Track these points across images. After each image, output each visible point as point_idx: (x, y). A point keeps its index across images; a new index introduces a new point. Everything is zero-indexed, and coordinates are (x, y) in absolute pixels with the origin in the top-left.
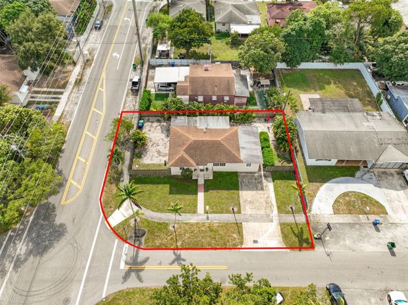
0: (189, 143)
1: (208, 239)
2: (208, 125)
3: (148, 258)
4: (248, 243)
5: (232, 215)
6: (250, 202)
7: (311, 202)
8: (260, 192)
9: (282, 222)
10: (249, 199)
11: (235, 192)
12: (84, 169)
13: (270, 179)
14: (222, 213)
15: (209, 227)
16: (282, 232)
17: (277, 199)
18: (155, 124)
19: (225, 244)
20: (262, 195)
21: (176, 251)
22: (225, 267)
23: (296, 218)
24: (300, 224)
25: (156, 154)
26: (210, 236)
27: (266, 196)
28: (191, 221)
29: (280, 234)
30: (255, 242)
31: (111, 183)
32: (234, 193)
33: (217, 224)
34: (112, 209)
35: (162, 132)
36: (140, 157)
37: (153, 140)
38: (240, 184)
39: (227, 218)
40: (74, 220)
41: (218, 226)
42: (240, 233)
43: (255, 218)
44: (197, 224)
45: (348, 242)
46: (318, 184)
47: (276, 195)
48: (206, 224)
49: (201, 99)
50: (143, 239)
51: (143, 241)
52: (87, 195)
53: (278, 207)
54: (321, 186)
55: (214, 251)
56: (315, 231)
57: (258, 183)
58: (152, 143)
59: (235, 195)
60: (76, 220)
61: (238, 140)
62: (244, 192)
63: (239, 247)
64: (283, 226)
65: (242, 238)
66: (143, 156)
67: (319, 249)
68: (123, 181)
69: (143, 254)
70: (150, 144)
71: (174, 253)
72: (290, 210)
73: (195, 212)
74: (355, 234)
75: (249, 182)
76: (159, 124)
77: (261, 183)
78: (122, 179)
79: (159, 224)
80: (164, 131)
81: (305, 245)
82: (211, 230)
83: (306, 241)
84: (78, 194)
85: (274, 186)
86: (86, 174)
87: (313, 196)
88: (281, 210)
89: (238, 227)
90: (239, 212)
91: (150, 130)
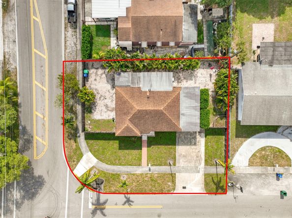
0: (133, 112)
1: (150, 187)
2: (151, 86)
3: (107, 200)
4: (179, 189)
5: (168, 167)
6: (184, 156)
7: (233, 155)
8: (193, 147)
9: (206, 173)
10: (183, 154)
11: (173, 147)
12: (44, 125)
13: (203, 134)
14: (161, 165)
15: (151, 177)
16: (205, 181)
17: (206, 153)
18: (100, 71)
19: (162, 190)
20: (194, 150)
21: (126, 195)
22: (161, 207)
23: (218, 169)
24: (220, 175)
25: (104, 109)
26: (151, 185)
27: (197, 151)
28: (137, 172)
29: (203, 182)
30: (184, 188)
31: (70, 139)
32: (171, 148)
33: (156, 175)
34: (75, 163)
35: (108, 81)
36: (90, 112)
37: (100, 92)
38: (177, 139)
39: (165, 169)
40: (48, 172)
41: (158, 177)
42: (174, 182)
43: (186, 170)
44: (142, 174)
45: (252, 189)
46: (243, 139)
47: (206, 149)
48: (149, 175)
49: (144, 45)
50: (102, 186)
51: (102, 188)
52: (53, 151)
53: (206, 160)
54: (245, 141)
55: (153, 195)
56: (230, 180)
57: (193, 138)
58: (99, 96)
59: (172, 150)
60: (50, 173)
61: (179, 106)
62: (180, 147)
63: (172, 192)
64: (207, 176)
65: (175, 185)
66: (93, 111)
67: (230, 193)
68: (79, 137)
69: (103, 198)
70: (97, 97)
71: (125, 196)
72: (215, 163)
73: (140, 165)
74: (259, 182)
75: (185, 137)
76: (103, 71)
77: (195, 138)
78: (78, 135)
79: (113, 175)
80: (110, 81)
81: (220, 191)
82: (152, 180)
83: (222, 188)
84: (45, 150)
85: (206, 141)
86: (47, 130)
87: (235, 151)
88: (207, 163)
89: (173, 176)
90: (174, 164)
91: (95, 80)
